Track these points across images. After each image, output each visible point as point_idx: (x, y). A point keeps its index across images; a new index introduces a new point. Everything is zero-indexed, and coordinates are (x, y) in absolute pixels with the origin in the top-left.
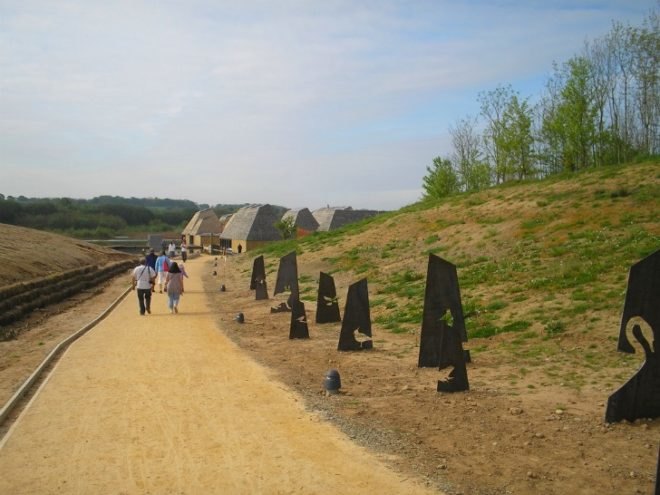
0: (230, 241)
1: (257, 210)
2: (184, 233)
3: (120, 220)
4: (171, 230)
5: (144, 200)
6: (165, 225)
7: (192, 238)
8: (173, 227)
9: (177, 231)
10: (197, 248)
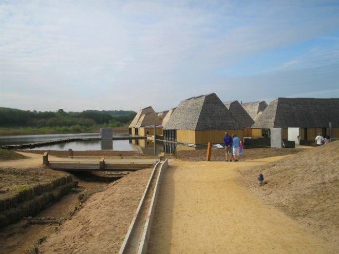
0: (175, 131)
1: (203, 99)
2: (130, 126)
3: (92, 121)
4: (123, 126)
5: (109, 112)
6: (119, 123)
7: (137, 130)
8: (124, 124)
9: (126, 126)
10: (142, 138)
